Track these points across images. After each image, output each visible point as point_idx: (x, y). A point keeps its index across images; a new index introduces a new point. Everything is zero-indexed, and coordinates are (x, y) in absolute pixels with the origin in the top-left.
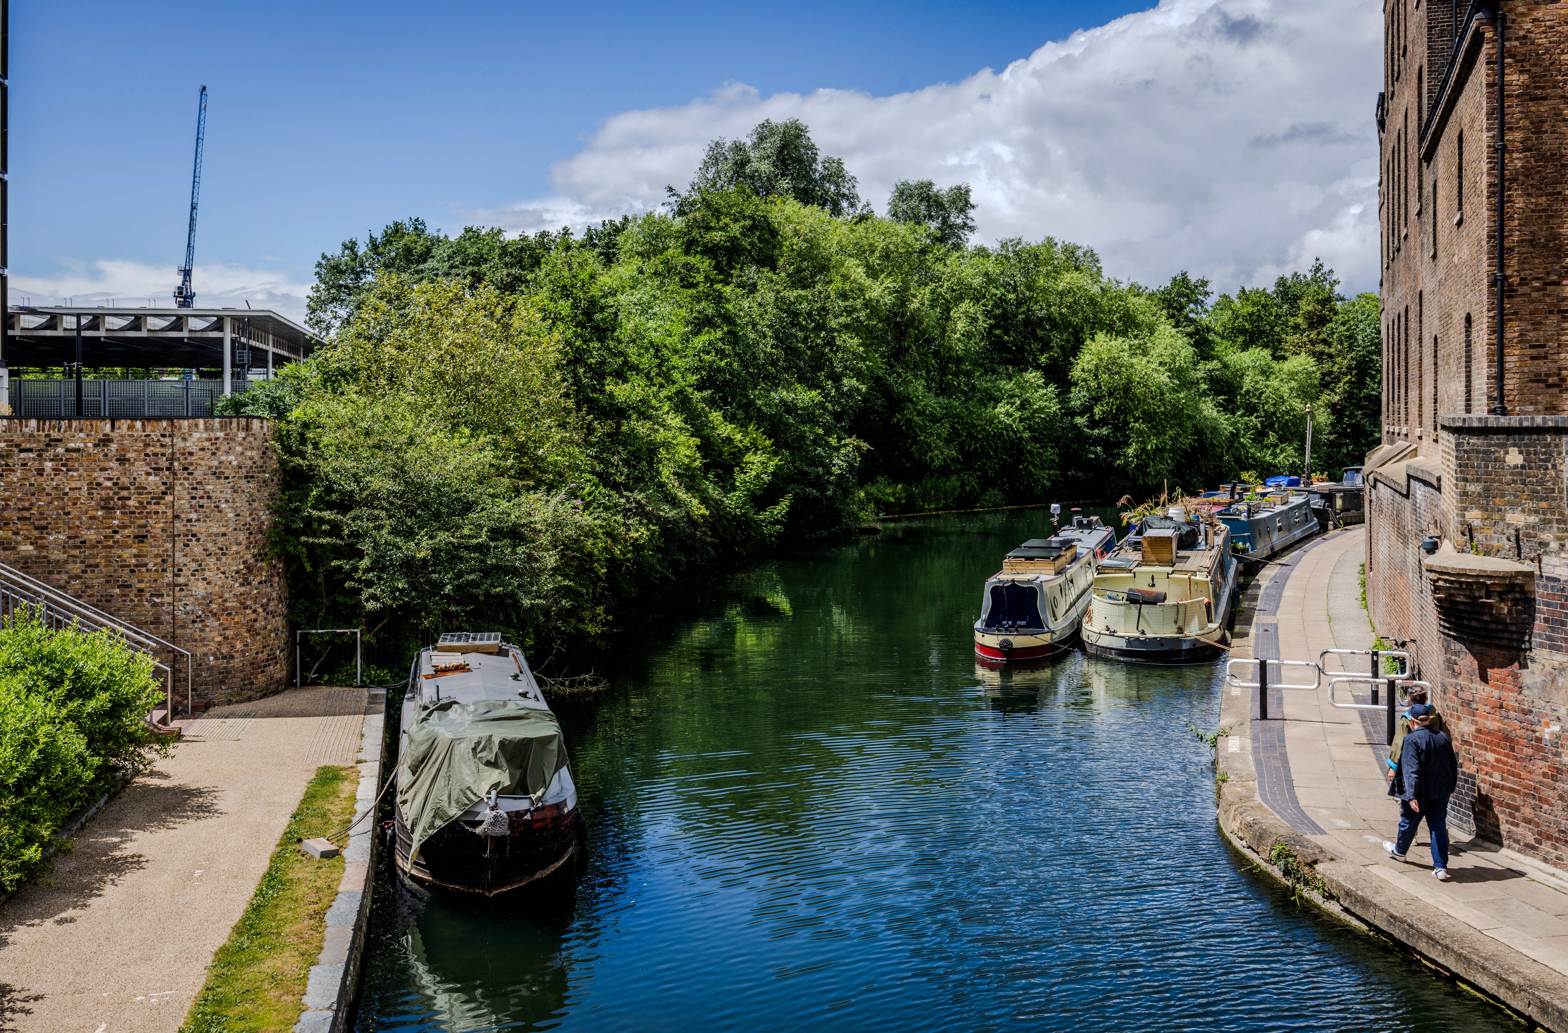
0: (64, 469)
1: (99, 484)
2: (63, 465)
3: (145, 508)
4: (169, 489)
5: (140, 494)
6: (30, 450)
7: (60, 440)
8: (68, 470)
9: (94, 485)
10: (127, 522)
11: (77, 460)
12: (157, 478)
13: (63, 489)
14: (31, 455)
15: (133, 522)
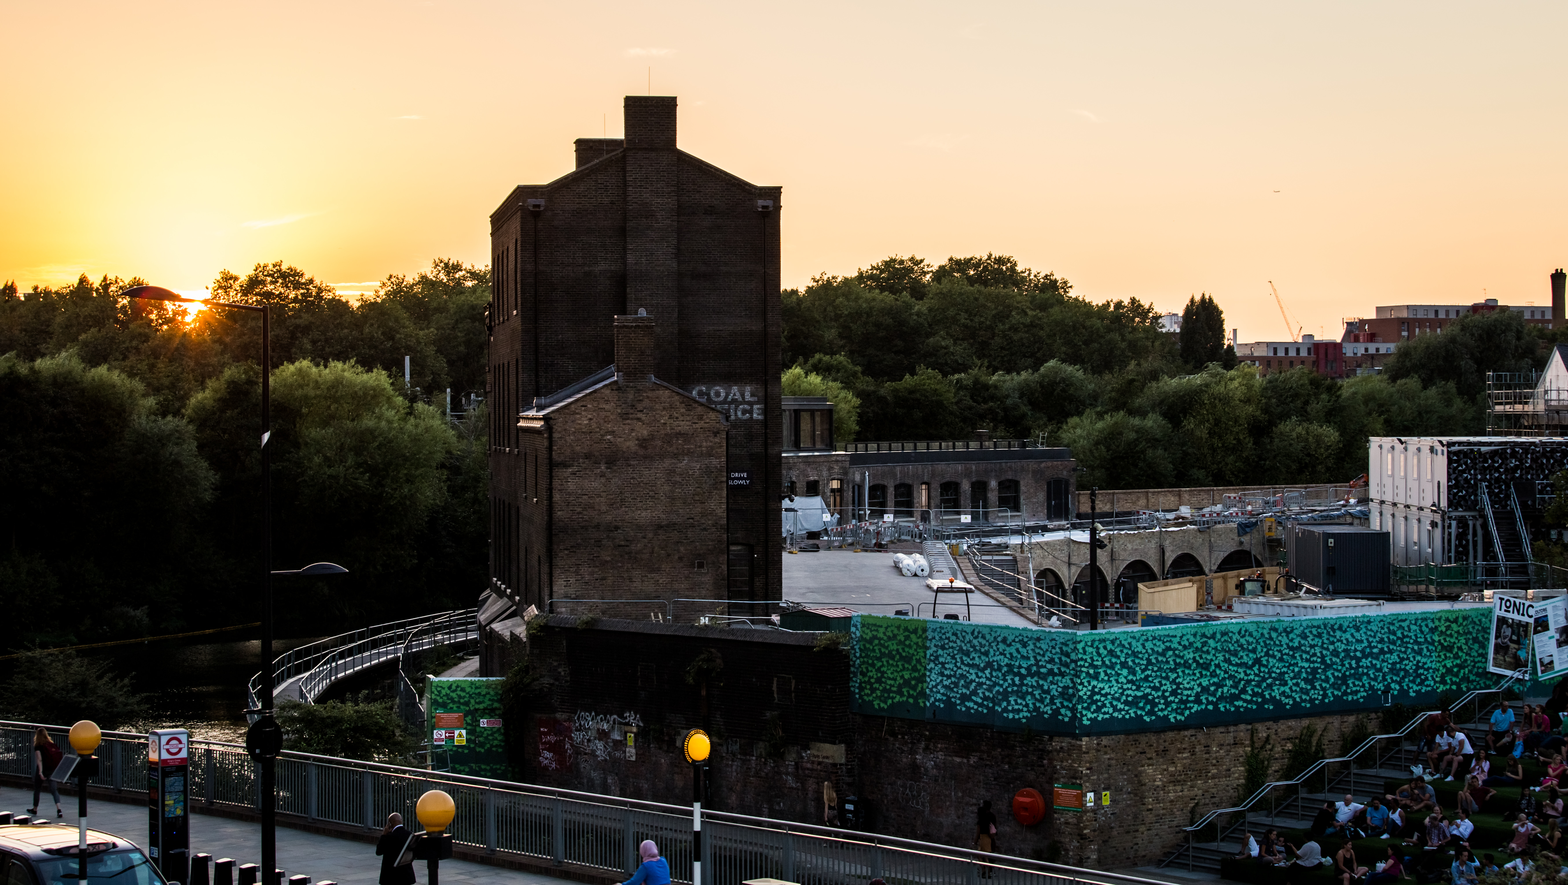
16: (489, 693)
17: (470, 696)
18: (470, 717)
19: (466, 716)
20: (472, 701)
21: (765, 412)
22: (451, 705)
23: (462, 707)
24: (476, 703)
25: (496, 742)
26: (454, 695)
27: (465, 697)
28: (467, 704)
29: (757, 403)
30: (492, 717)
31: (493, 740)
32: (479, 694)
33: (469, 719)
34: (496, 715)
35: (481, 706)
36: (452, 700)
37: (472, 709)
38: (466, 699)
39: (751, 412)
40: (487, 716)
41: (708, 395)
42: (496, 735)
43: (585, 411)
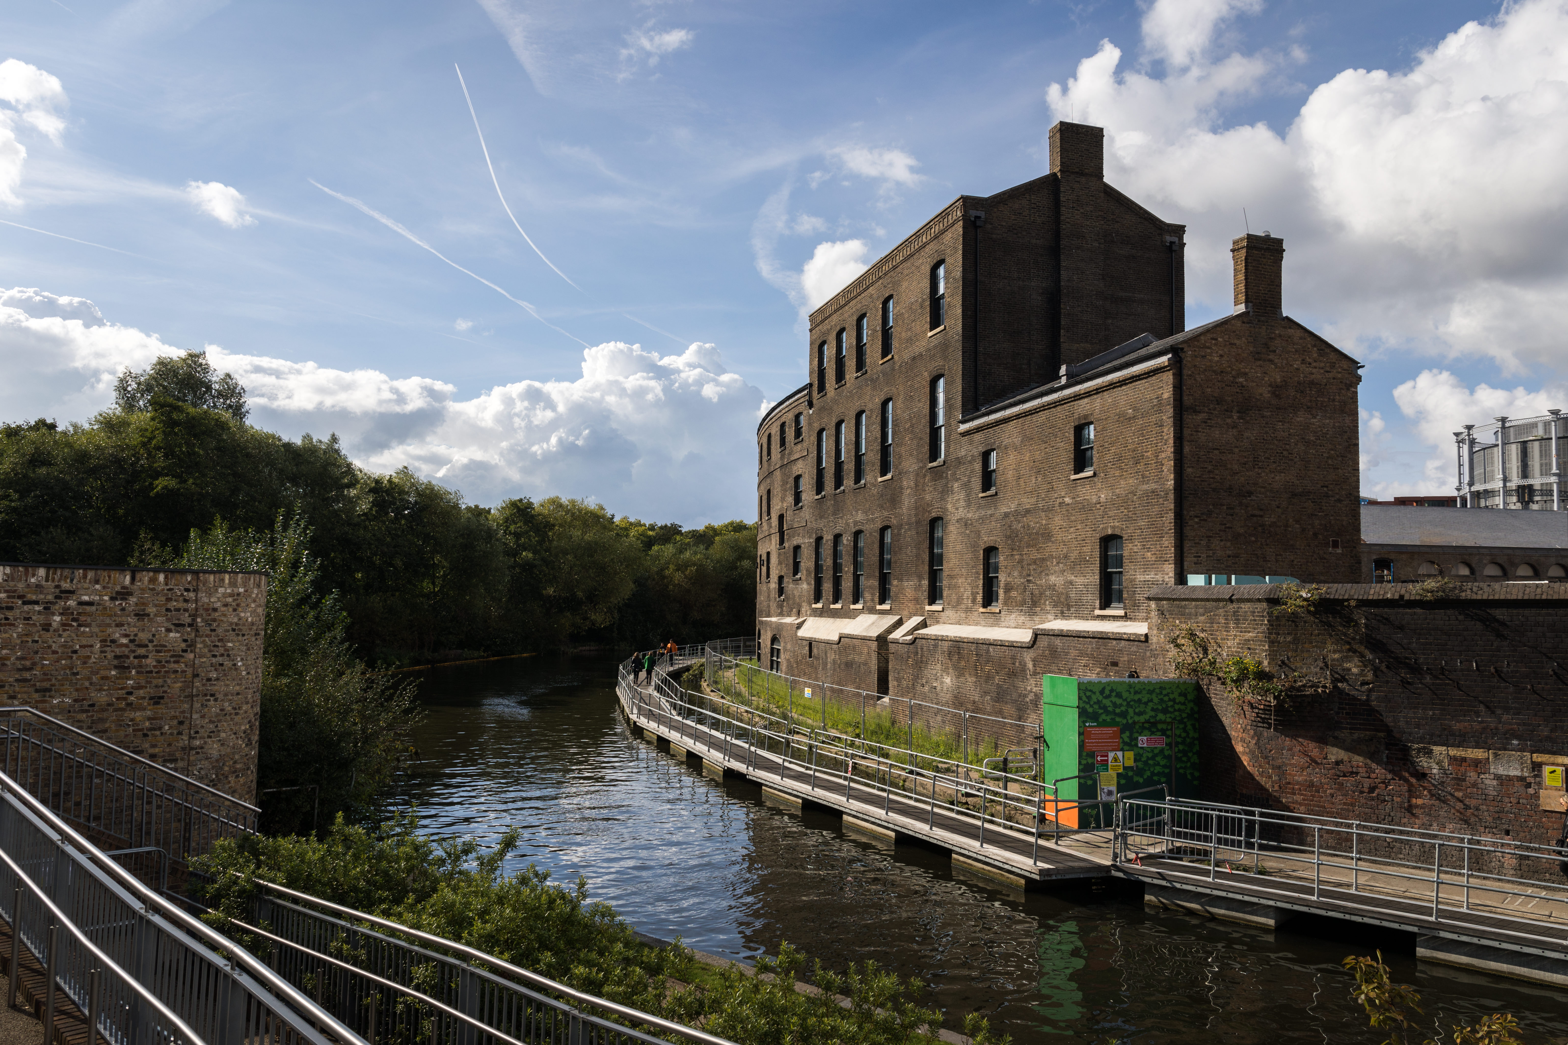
0: (75, 624)
1: (113, 641)
2: (74, 620)
3: (164, 666)
4: (191, 645)
5: (158, 651)
6: (36, 603)
7: (72, 592)
8: (80, 625)
9: (108, 642)
10: (143, 683)
11: (90, 615)
12: (178, 635)
13: (71, 647)
14: (37, 608)
15: (150, 682)
16: (1151, 701)
17: (1128, 703)
18: (1128, 733)
19: (1122, 731)
20: (1131, 711)
22: (1104, 717)
23: (1118, 719)
24: (1135, 713)
25: (1158, 769)
26: (1107, 702)
27: (1121, 705)
28: (1124, 715)
30: (1153, 733)
31: (1155, 765)
32: (1139, 700)
33: (1126, 736)
34: (1158, 730)
35: (1142, 719)
36: (1105, 708)
37: (1130, 721)
38: (1123, 708)
40: (1146, 732)
42: (1158, 759)
43: (1215, 345)
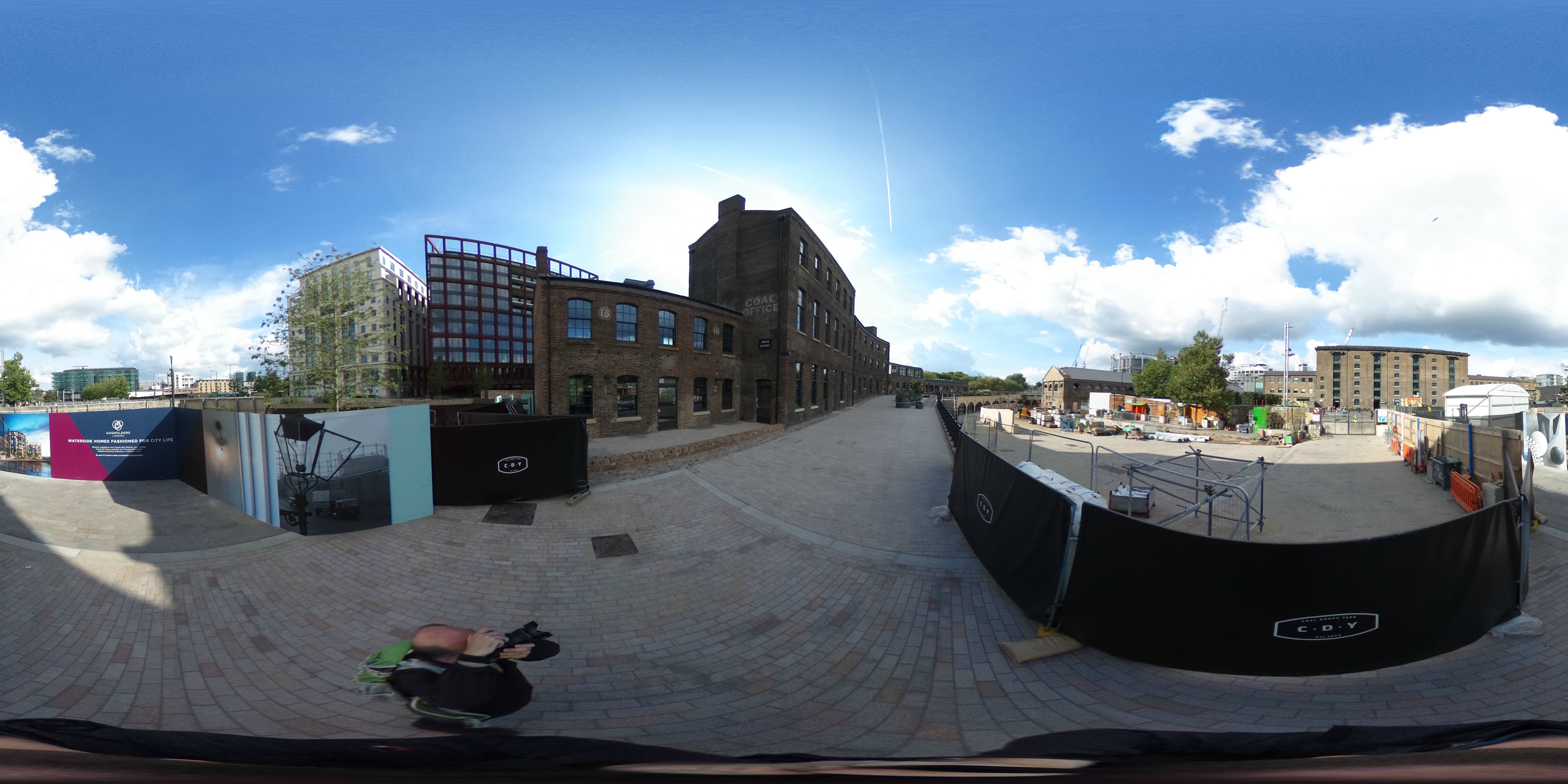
21: (779, 307)
29: (775, 303)
39: (772, 309)
41: (752, 303)
